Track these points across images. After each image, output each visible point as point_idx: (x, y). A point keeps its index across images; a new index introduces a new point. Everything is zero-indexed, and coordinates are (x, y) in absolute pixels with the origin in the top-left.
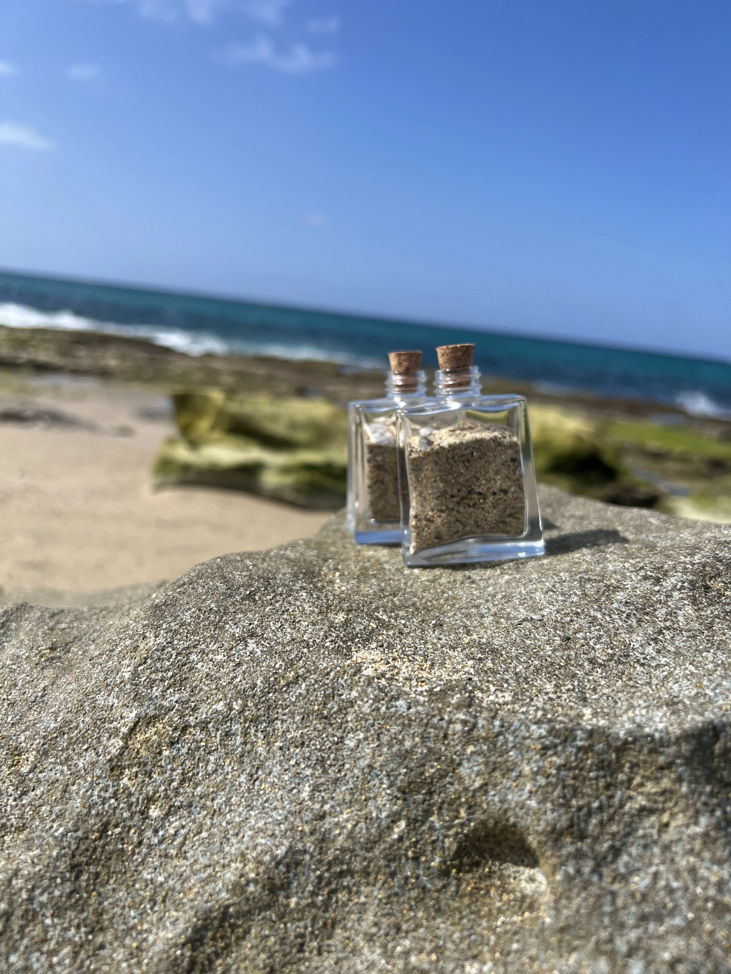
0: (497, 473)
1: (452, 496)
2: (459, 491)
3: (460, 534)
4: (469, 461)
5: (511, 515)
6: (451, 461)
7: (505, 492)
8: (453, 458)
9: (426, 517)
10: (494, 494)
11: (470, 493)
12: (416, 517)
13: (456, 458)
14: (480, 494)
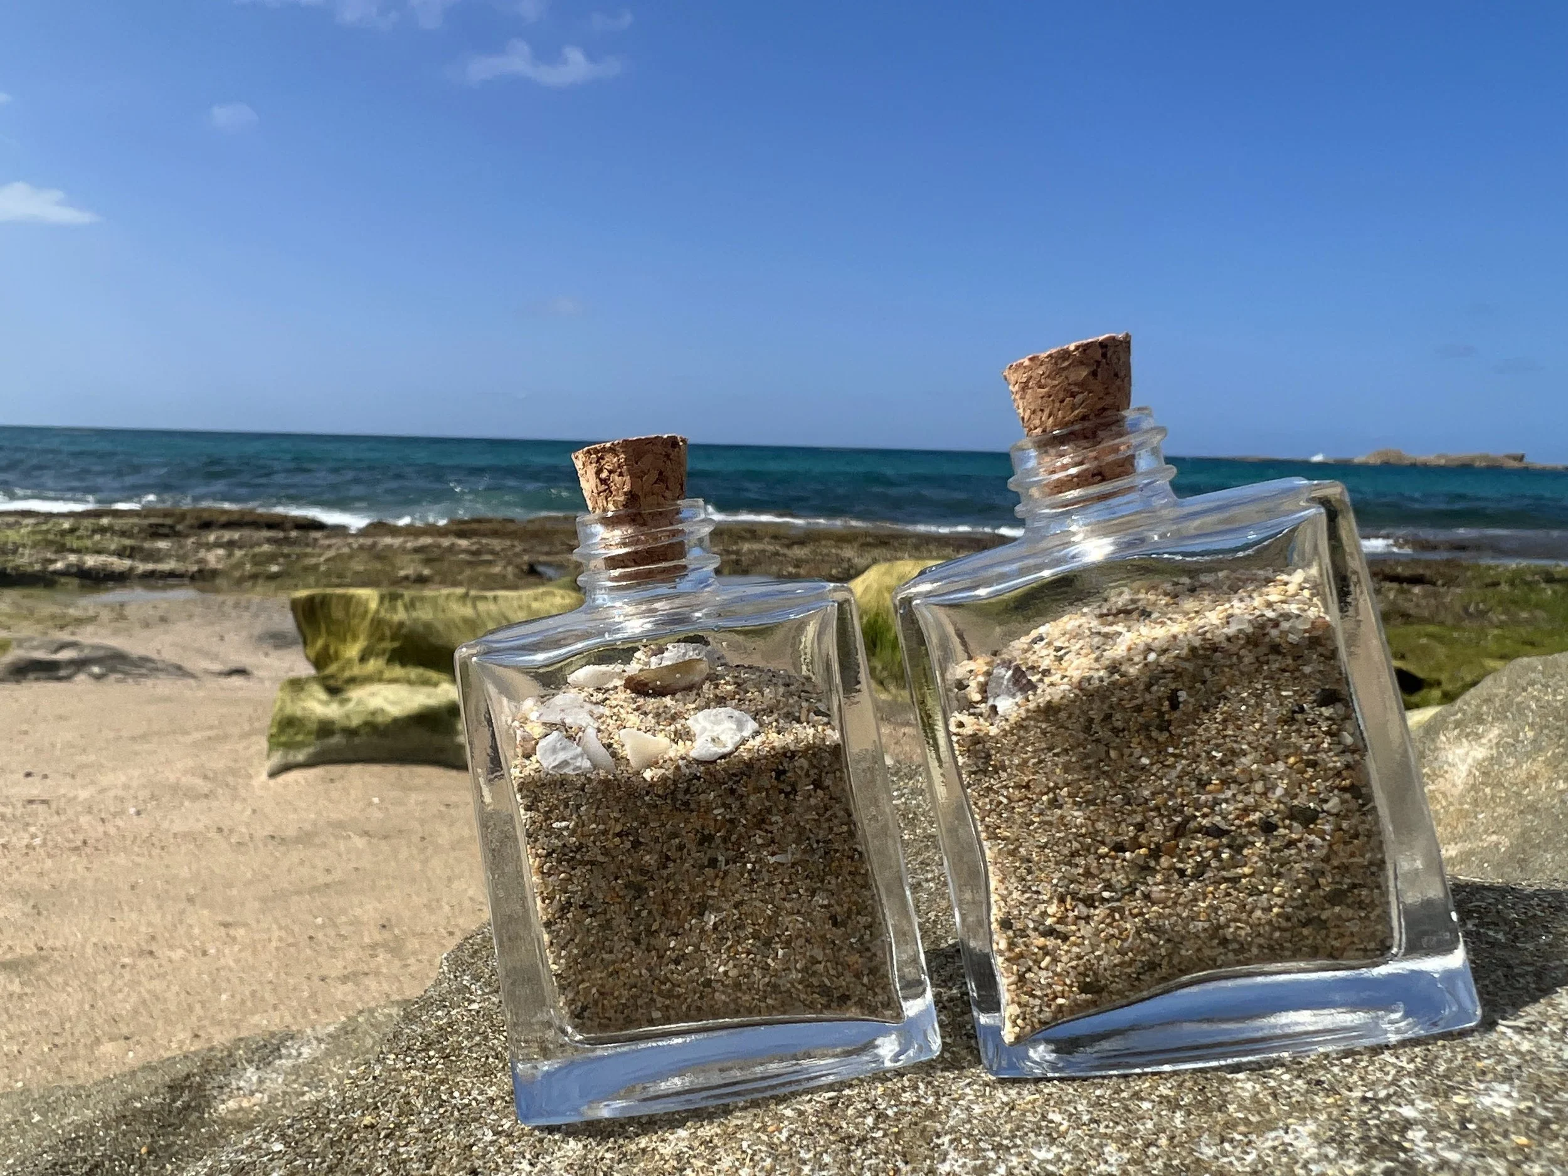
0: (1271, 755)
1: (1119, 848)
2: (1140, 827)
3: (1164, 971)
4: (1164, 727)
5: (1336, 897)
6: (1103, 733)
7: (1307, 818)
8: (1108, 717)
9: (1039, 922)
10: (1268, 827)
11: (1180, 831)
12: (1006, 924)
13: (1118, 720)
14: (1215, 832)
